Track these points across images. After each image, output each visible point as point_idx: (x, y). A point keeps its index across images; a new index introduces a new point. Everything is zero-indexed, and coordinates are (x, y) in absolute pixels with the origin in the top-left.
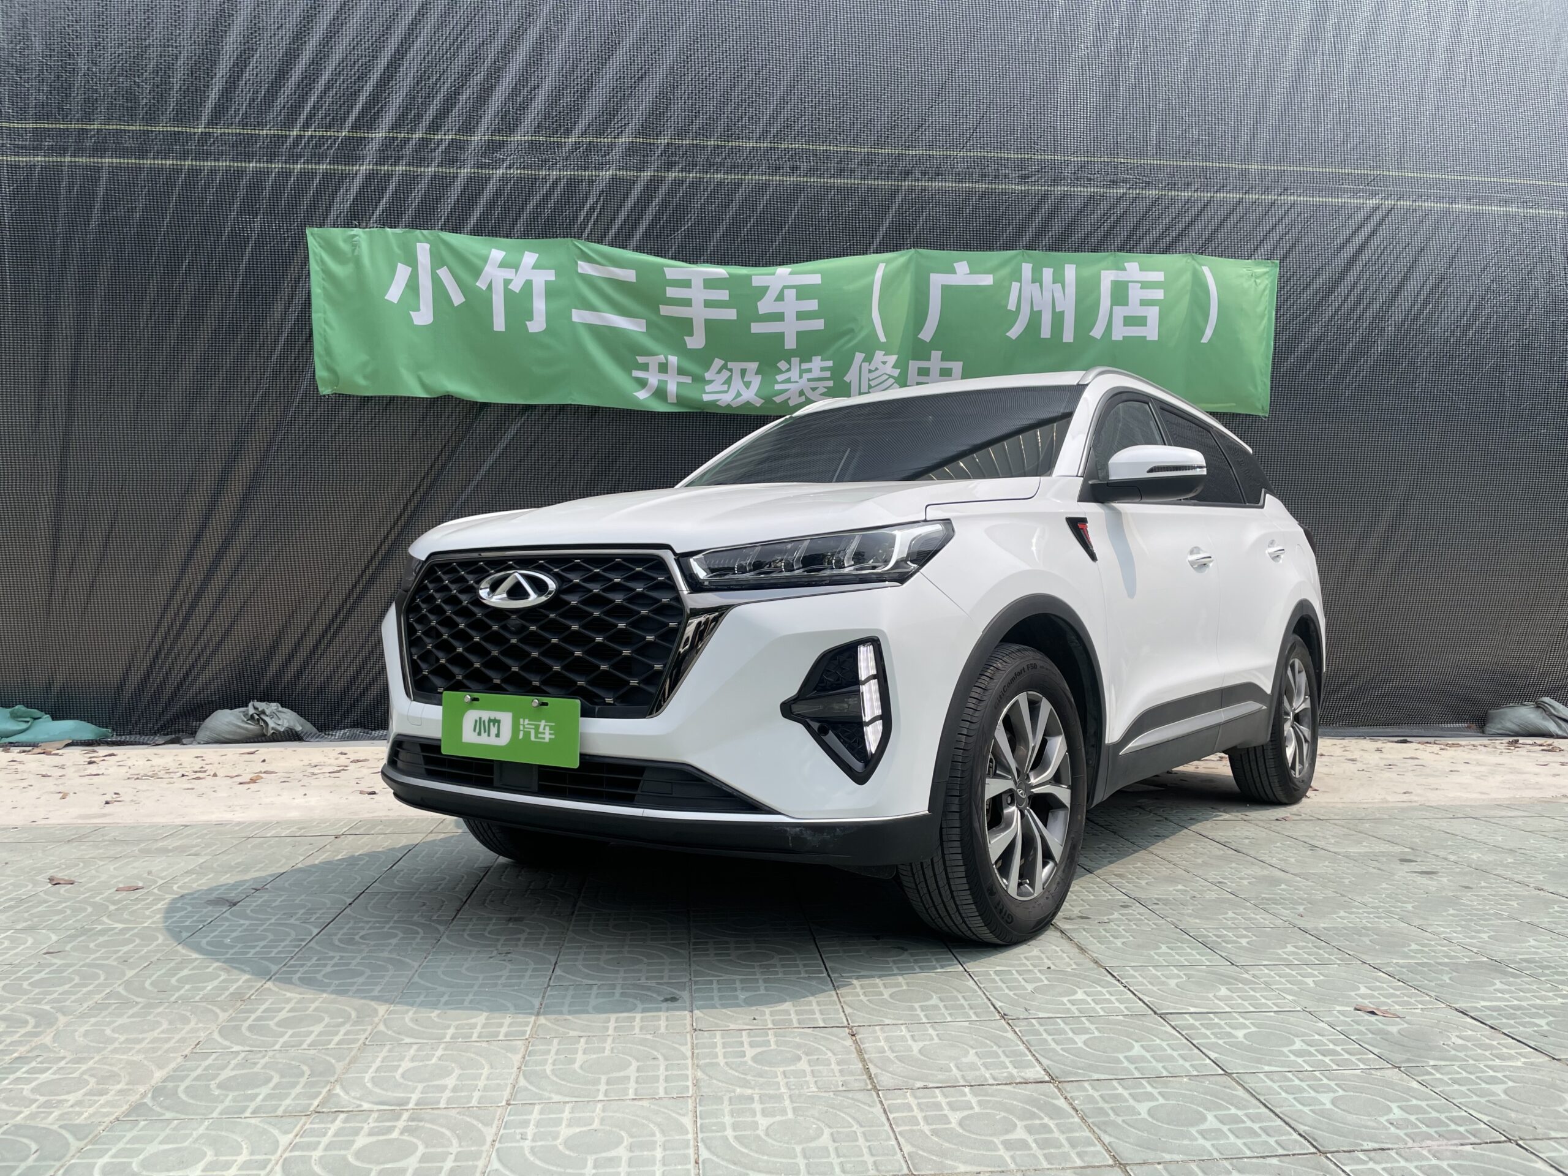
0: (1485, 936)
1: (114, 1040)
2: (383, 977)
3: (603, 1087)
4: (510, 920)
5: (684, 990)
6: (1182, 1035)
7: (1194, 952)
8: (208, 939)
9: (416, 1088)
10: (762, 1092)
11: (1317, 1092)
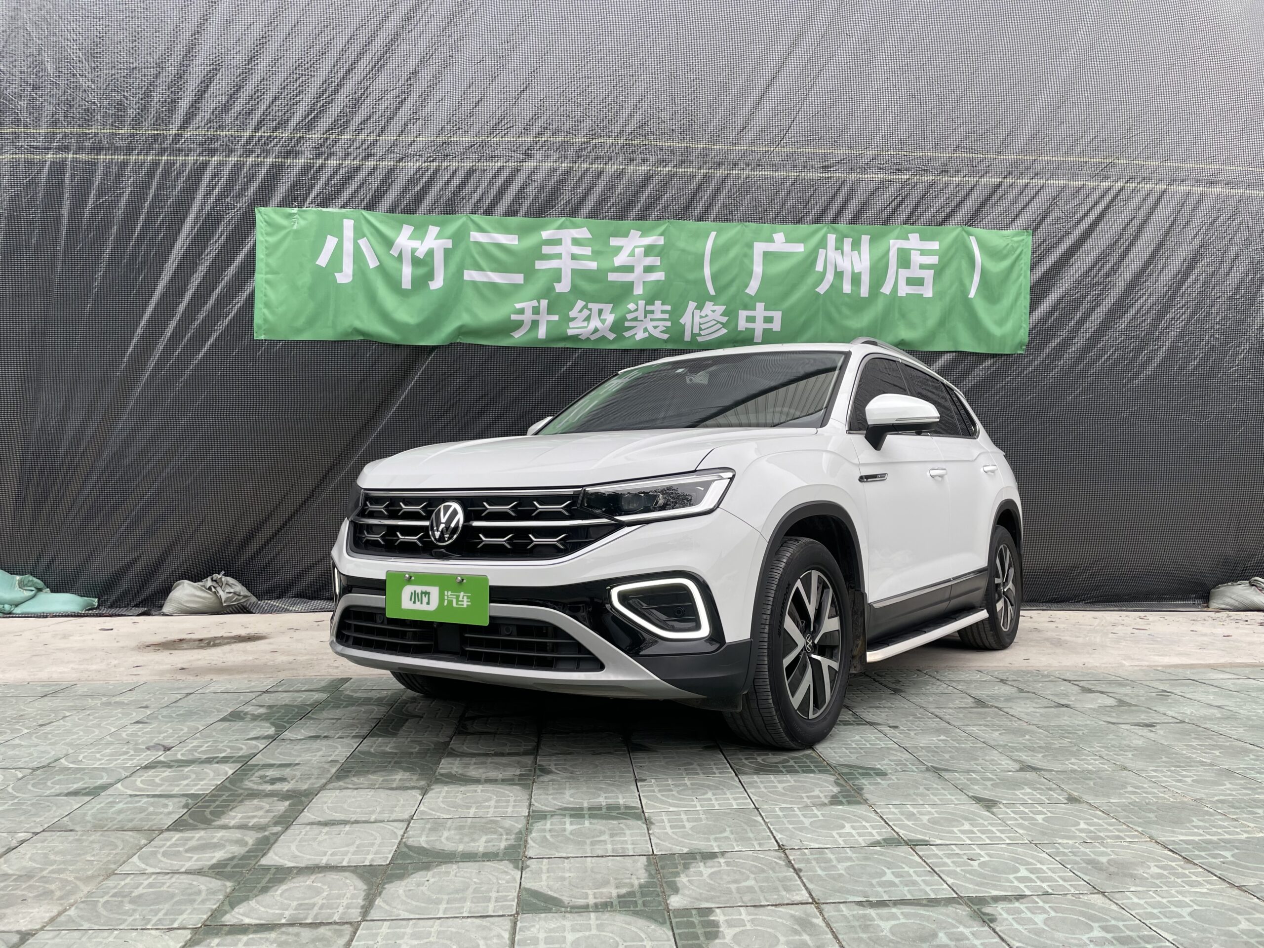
0: (1189, 780)
1: (55, 861)
6: (927, 864)
7: (946, 792)
11: (1033, 913)
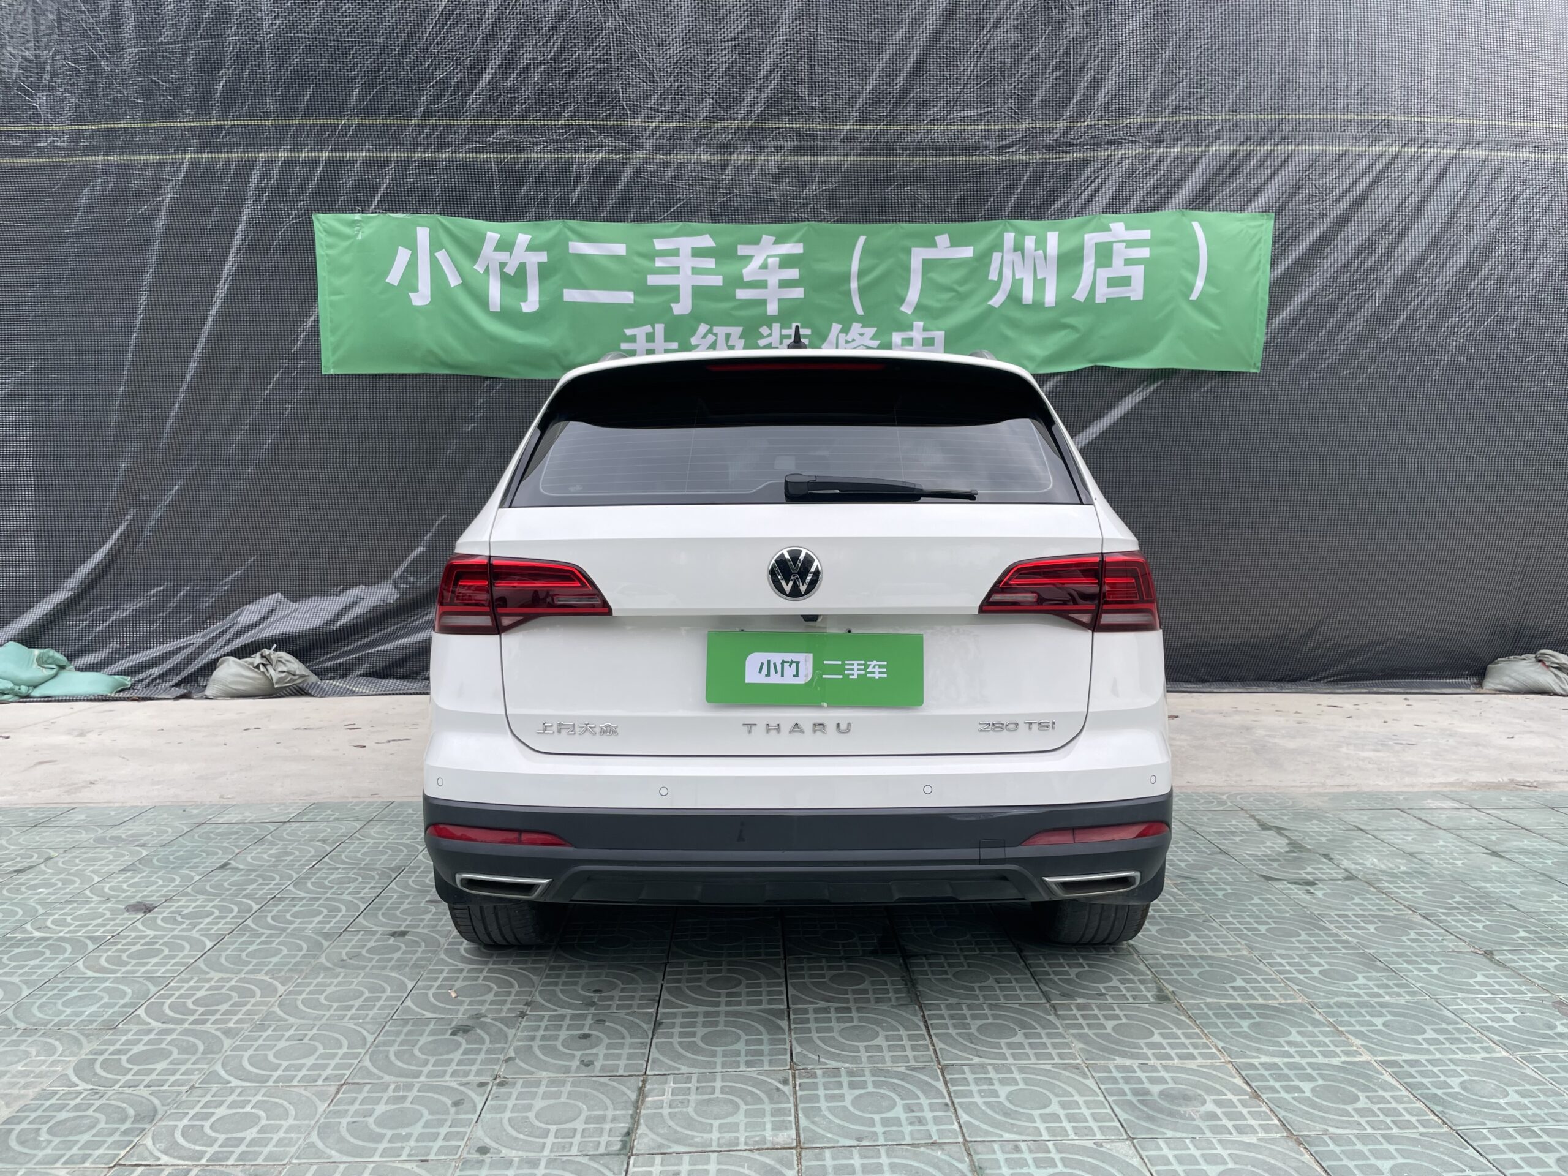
2: (245, 1004)
3: (385, 1144)
4: (394, 934)
5: (513, 1027)
8: (109, 953)
9: (216, 1140)
10: (524, 1154)
